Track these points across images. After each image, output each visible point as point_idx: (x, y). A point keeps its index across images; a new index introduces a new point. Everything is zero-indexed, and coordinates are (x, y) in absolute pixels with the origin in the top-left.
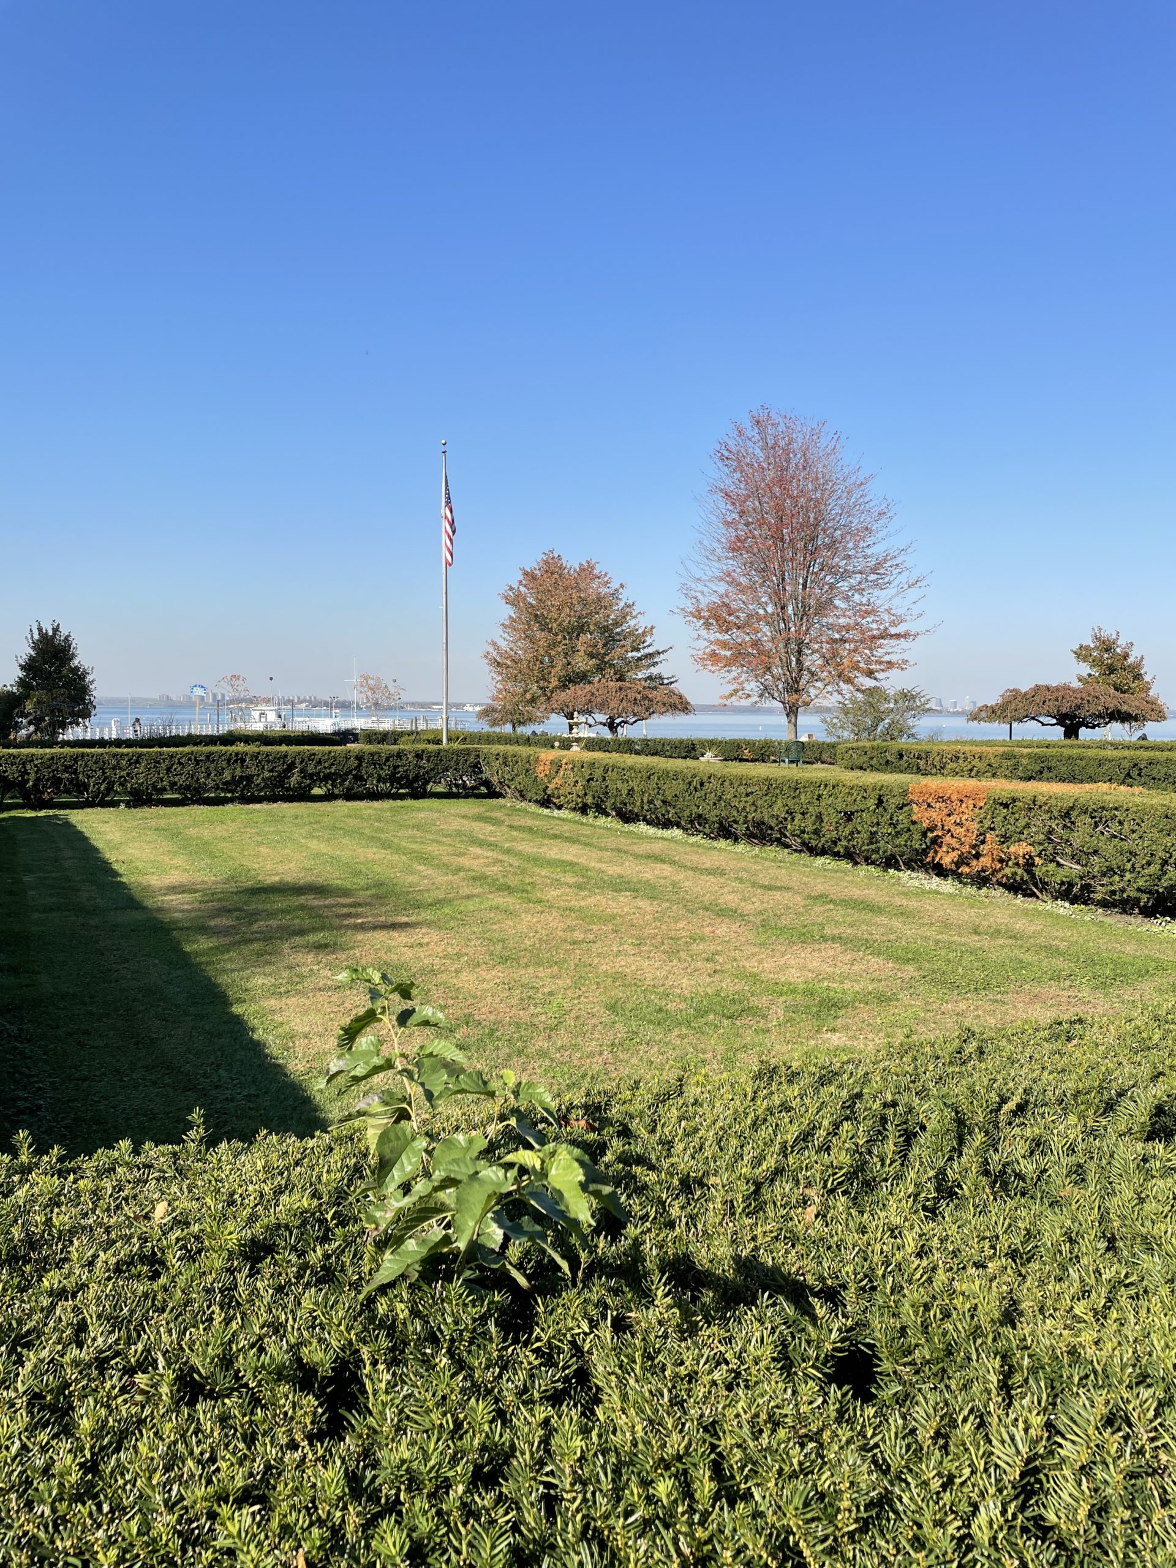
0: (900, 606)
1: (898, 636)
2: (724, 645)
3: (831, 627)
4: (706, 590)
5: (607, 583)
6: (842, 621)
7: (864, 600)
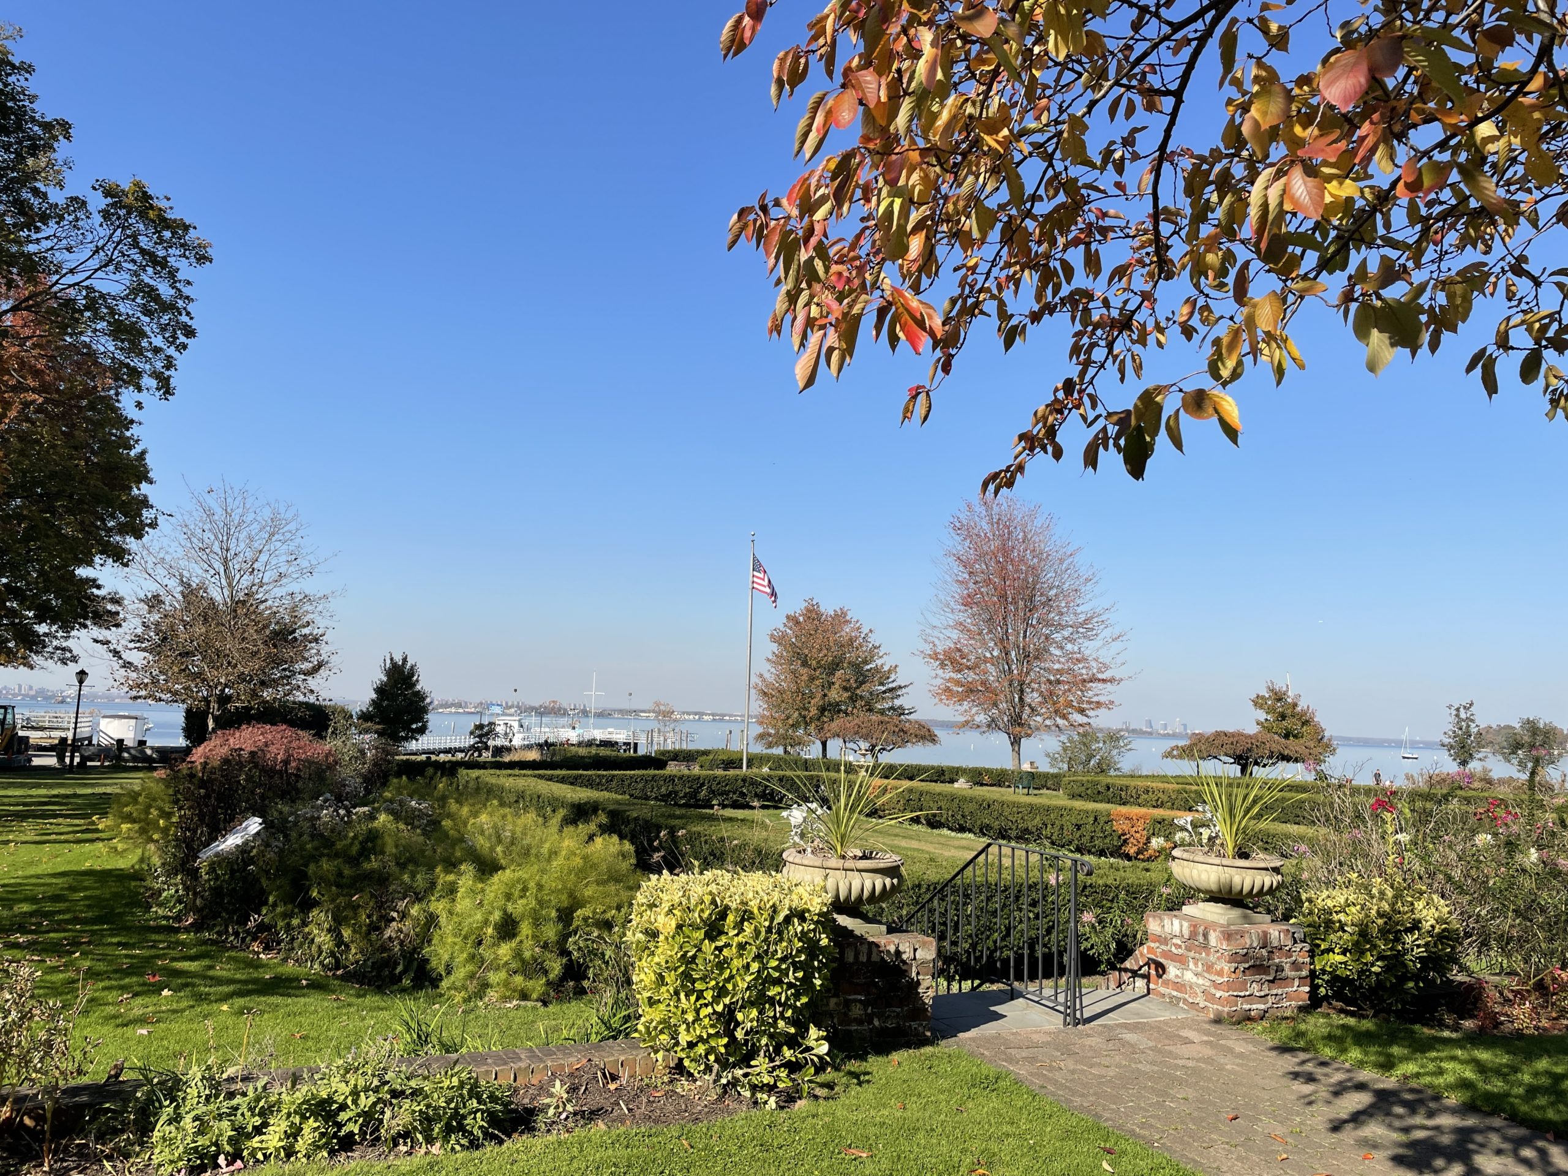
0: (1105, 656)
1: (1104, 681)
2: (958, 683)
3: (1048, 670)
4: (941, 636)
5: (859, 628)
6: (1057, 666)
7: (1076, 649)
